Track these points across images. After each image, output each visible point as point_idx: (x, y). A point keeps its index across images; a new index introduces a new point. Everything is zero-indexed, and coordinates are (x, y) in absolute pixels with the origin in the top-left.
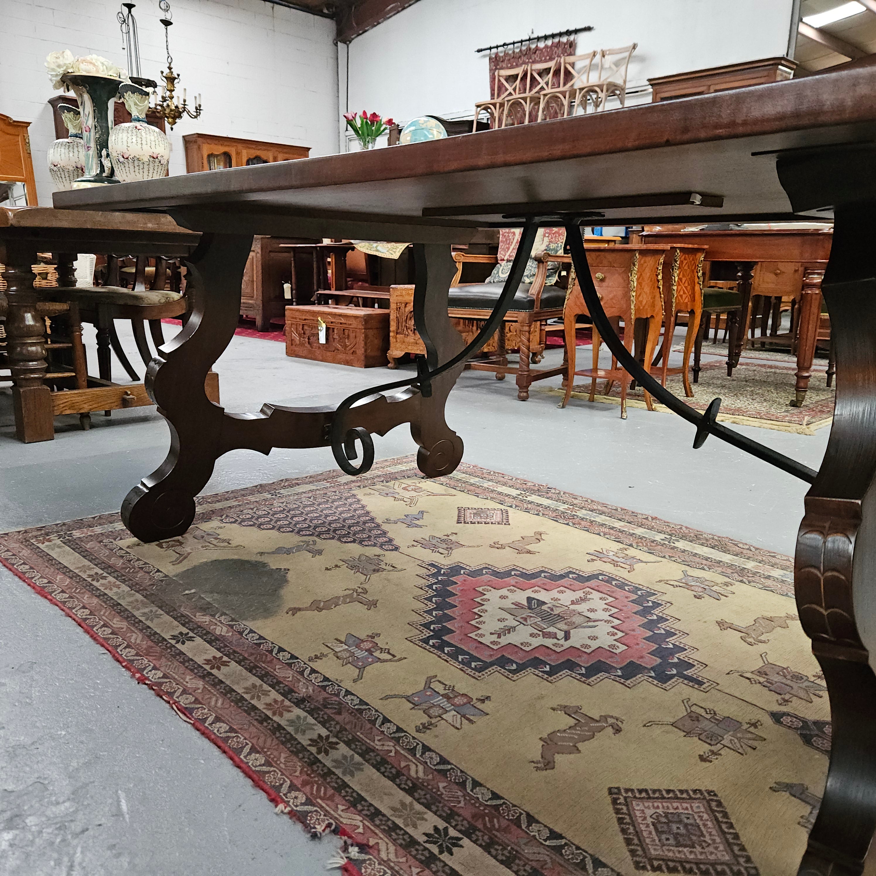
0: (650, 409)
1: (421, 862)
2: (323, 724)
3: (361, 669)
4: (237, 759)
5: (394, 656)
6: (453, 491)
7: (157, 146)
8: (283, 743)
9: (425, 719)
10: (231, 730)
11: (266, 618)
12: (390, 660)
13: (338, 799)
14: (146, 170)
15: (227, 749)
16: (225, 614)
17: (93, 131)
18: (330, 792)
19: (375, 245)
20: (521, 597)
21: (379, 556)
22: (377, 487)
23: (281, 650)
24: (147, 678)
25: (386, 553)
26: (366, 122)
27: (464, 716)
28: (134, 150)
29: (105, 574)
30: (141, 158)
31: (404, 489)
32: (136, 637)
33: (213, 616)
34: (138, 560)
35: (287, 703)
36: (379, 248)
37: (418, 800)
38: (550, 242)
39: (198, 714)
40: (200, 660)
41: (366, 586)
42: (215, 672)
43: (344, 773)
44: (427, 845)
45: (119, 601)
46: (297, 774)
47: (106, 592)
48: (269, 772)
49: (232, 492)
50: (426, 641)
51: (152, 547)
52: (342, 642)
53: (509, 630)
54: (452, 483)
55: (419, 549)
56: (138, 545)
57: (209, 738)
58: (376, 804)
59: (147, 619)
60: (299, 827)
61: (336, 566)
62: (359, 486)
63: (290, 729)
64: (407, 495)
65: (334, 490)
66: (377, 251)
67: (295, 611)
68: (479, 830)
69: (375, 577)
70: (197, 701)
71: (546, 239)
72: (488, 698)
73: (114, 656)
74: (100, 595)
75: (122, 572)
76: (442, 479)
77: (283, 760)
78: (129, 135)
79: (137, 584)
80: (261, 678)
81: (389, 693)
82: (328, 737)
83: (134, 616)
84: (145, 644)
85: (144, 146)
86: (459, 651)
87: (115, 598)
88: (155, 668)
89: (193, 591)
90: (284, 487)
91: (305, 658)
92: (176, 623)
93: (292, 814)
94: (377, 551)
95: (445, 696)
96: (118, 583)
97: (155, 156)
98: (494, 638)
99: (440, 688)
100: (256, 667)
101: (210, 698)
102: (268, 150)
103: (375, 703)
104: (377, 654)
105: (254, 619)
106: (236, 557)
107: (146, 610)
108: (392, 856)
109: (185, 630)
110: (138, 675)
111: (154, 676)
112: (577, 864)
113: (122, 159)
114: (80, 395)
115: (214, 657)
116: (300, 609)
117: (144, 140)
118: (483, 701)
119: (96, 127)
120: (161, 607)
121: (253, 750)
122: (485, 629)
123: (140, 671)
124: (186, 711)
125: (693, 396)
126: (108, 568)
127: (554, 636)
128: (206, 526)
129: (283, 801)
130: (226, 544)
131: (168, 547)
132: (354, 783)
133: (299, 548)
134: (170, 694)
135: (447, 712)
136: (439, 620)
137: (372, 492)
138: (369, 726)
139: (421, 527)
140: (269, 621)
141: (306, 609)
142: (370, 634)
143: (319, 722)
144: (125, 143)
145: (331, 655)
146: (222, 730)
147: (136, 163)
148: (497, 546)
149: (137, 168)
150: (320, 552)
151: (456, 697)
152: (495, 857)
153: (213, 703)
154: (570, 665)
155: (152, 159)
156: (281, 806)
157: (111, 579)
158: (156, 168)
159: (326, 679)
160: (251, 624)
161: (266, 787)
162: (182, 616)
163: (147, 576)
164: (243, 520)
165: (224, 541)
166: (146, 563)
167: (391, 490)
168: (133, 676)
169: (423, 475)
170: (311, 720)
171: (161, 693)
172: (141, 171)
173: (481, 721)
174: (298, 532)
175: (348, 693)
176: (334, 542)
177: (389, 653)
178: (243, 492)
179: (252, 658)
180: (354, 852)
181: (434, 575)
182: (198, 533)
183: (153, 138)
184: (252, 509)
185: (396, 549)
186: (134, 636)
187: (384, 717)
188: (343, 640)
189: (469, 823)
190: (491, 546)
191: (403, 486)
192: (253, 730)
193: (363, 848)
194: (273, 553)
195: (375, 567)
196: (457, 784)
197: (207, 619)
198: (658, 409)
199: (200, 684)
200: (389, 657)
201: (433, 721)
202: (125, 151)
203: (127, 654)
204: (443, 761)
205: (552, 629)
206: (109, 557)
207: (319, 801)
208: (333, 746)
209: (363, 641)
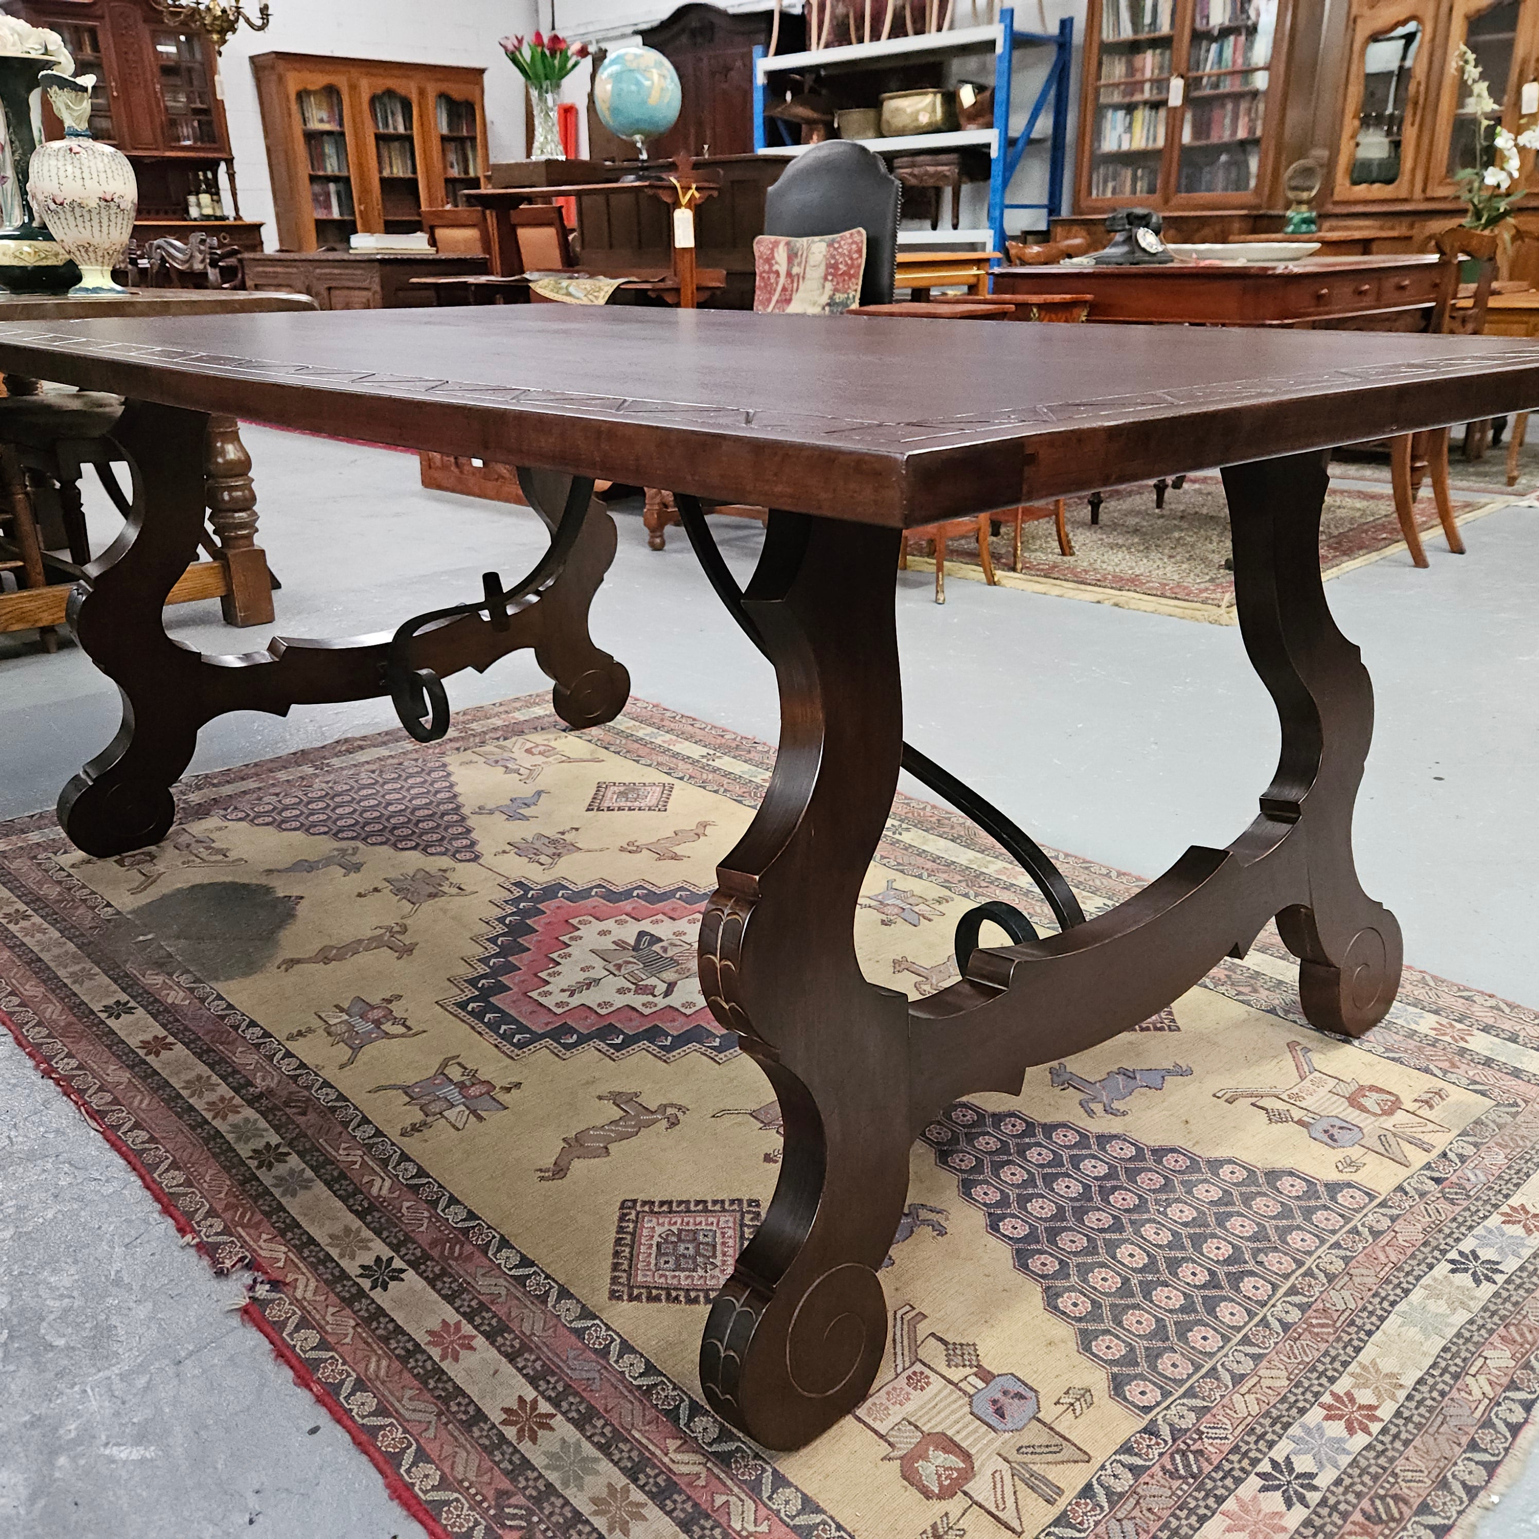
0: (992, 582)
1: (343, 1299)
2: (277, 1129)
3: (356, 1050)
4: (147, 1178)
5: (409, 1028)
6: (602, 753)
7: (110, 180)
8: (214, 1155)
9: (419, 1116)
10: (152, 1139)
11: (245, 975)
12: (403, 1036)
13: (266, 1224)
14: (95, 222)
15: (138, 1166)
16: (188, 971)
17: (8, 149)
18: (259, 1217)
19: (565, 283)
20: (629, 932)
21: (445, 871)
22: (487, 748)
23: (253, 1024)
24: (55, 1070)
25: (459, 866)
26: (543, 54)
27: (474, 1112)
28: (71, 191)
29: (30, 912)
30: (85, 203)
31: (528, 751)
32: (54, 1011)
33: (170, 975)
34: (84, 887)
35: (238, 1100)
36: (571, 289)
37: (368, 1225)
38: (836, 290)
39: (111, 1119)
40: (133, 1042)
41: (408, 922)
42: (150, 1059)
43: (283, 1194)
44: (359, 1280)
45: (41, 955)
46: (222, 1195)
47: (25, 940)
48: (186, 1194)
49: (256, 765)
50: (463, 1006)
51: (110, 865)
52: (342, 1010)
53: (589, 984)
54: (609, 738)
55: (512, 857)
56: (89, 862)
57: (119, 1151)
58: (311, 1231)
59: (74, 982)
60: (206, 1261)
61: (376, 890)
62: (458, 749)
63: (230, 1137)
64: (527, 761)
65: (415, 756)
66: (569, 294)
67: (292, 962)
68: (433, 1259)
69: (428, 906)
70: (116, 1101)
71: (829, 286)
72: (518, 1085)
73: (16, 1038)
74: (15, 946)
75: (55, 907)
76: (595, 731)
77: (207, 1179)
78: (60, 164)
79: (73, 927)
80: (211, 1066)
81: (384, 1083)
82: (278, 1146)
83: (57, 977)
84: (62, 1021)
85: (88, 182)
86: (505, 1018)
87: (36, 949)
88: (70, 1055)
89: (150, 936)
90: (338, 754)
91: (282, 1037)
92: (115, 987)
93: (201, 1247)
94: (445, 862)
95: (461, 1086)
96: (46, 925)
97: (109, 198)
98: (564, 997)
99: (455, 1073)
100: (210, 1050)
101: (134, 1097)
102: (408, 77)
103: (358, 1097)
104: (387, 1027)
105: (229, 978)
106: (228, 879)
107: (77, 968)
108: (309, 1295)
109: (124, 998)
110: (43, 1066)
111: (64, 1066)
112: (538, 1296)
113: (53, 206)
114: (32, 598)
115: (156, 1038)
116: (299, 961)
117: (86, 170)
118: (508, 1090)
119: (12, 142)
120: (98, 964)
121: (174, 1166)
122: (557, 984)
123: (48, 1060)
124: (96, 1115)
125: (1072, 554)
126: (36, 901)
127: (650, 991)
128: (198, 828)
129: (193, 1231)
130: (221, 857)
131: (132, 865)
132: (293, 1206)
133: (328, 861)
134: (81, 1092)
135: (453, 1106)
136: (495, 972)
137: (475, 758)
138: (340, 1129)
139: (527, 818)
140: (247, 982)
141: (309, 960)
142: (388, 996)
143: (273, 1126)
144: (55, 181)
145: (321, 1032)
146: (138, 1140)
147: (78, 211)
148: (632, 848)
149: (80, 220)
150: (357, 868)
151: (473, 1084)
152: (438, 1292)
153: (136, 1103)
154: (653, 1034)
155: (103, 203)
156: (189, 1237)
157: (37, 919)
158: (113, 217)
159: (303, 1065)
160: (220, 987)
161: (177, 1214)
162: (127, 975)
163: (90, 915)
164: (259, 815)
165: (219, 851)
166: (93, 893)
167: (506, 755)
168: (37, 1067)
169: (564, 724)
170: (263, 1124)
171: (70, 1090)
172: (88, 224)
173: (494, 1118)
174: (335, 835)
175: (326, 1084)
176: (386, 850)
177: (404, 1025)
178: (270, 765)
179: (207, 1039)
180: (262, 1291)
181: (516, 901)
182: (184, 839)
183: (101, 166)
184: (277, 795)
185: (476, 858)
186: (52, 1007)
187: (364, 1117)
188: (346, 1007)
189: (423, 1250)
190: (622, 849)
191: (529, 745)
192: (181, 1138)
193: (276, 1285)
194: (287, 870)
195: (433, 890)
196: (427, 1202)
197: (160, 979)
198: (1004, 582)
199: (125, 1076)
200: (403, 1030)
201: (429, 1119)
202: (56, 192)
203: (34, 1034)
204: (421, 1173)
205: (653, 981)
206: (40, 884)
207: (239, 1229)
208: (281, 1158)
209: (373, 1008)
